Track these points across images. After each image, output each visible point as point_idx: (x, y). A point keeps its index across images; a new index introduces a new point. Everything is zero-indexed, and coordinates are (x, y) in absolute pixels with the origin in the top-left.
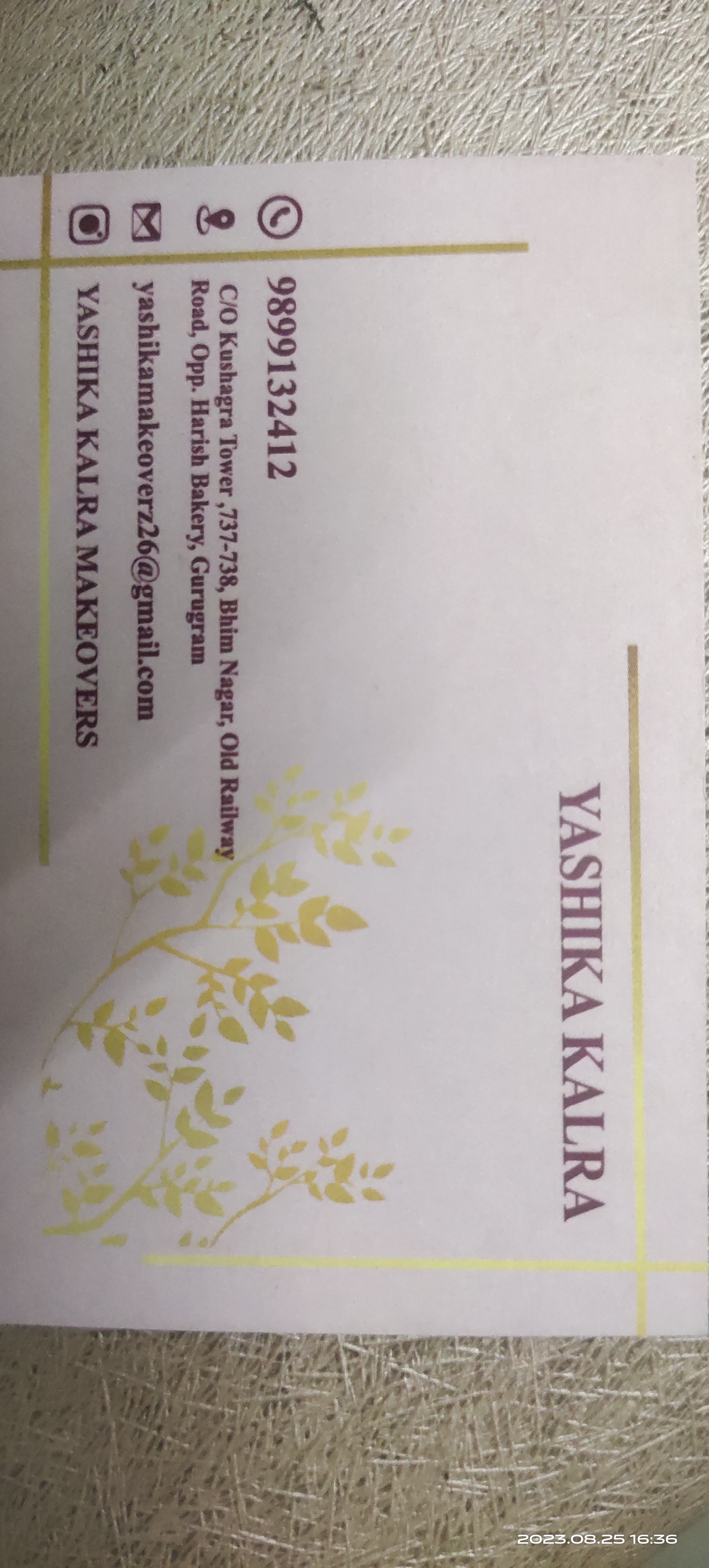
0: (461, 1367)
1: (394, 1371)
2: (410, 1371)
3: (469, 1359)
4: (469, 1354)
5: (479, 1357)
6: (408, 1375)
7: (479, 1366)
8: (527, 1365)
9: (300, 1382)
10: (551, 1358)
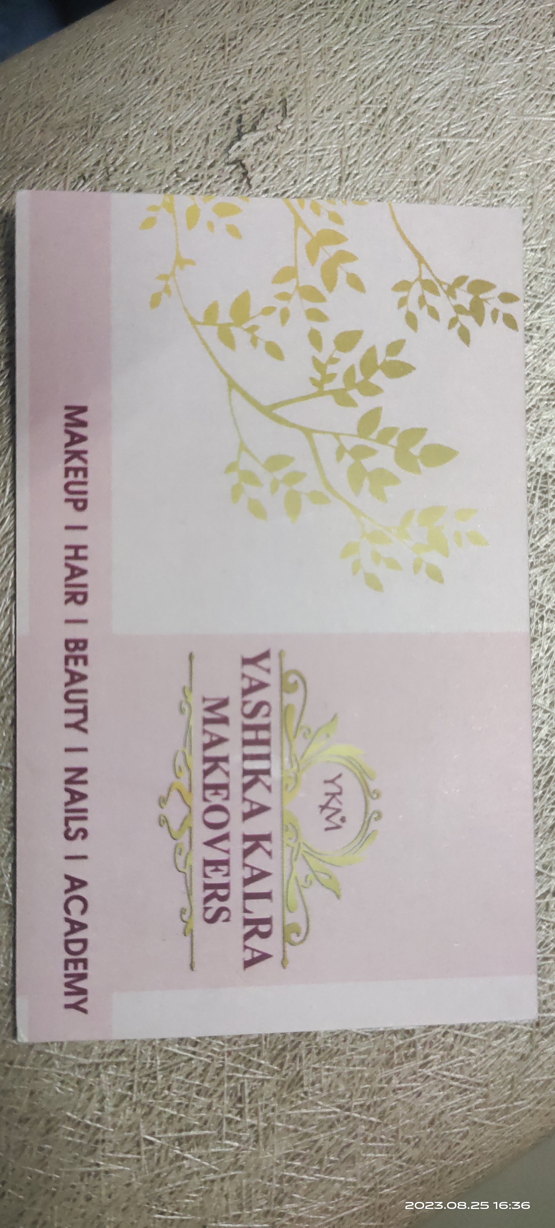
0: (224, 1155)
1: (177, 1156)
2: (189, 1156)
3: (232, 1149)
4: (232, 1146)
5: (238, 1148)
6: (187, 1159)
7: (237, 1155)
8: (270, 1155)
9: (110, 1160)
10: (287, 1151)
